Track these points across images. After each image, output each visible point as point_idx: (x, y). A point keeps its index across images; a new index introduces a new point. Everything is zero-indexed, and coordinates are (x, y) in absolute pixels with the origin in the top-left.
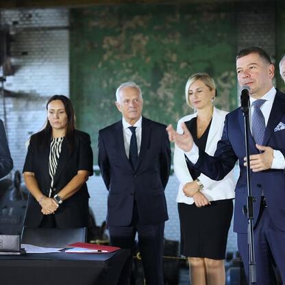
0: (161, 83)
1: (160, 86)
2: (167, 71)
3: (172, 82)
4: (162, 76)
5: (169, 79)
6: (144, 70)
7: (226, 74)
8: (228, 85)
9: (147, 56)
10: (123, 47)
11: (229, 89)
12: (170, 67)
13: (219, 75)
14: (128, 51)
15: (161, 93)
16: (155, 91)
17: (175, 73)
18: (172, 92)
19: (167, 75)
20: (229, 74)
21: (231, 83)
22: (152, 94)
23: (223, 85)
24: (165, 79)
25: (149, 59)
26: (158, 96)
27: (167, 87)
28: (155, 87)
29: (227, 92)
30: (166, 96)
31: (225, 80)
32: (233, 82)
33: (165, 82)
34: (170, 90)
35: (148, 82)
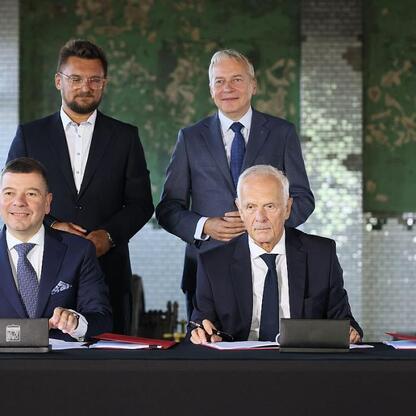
0: (173, 75)
1: (172, 80)
2: (184, 57)
3: (191, 74)
4: (175, 64)
5: (187, 69)
6: (145, 52)
7: (280, 63)
8: (283, 82)
9: (149, 30)
10: (110, 14)
11: (286, 88)
12: (190, 50)
13: (270, 64)
14: (118, 20)
15: (173, 92)
16: (163, 90)
17: (198, 59)
18: (191, 91)
19: (184, 63)
20: (285, 64)
21: (288, 79)
22: (157, 93)
23: (276, 82)
24: (180, 69)
25: (153, 35)
26: (168, 97)
27: (184, 82)
28: (164, 81)
29: (282, 93)
30: (181, 97)
31: (279, 73)
32: (292, 76)
33: (179, 74)
34: (189, 87)
35: (151, 74)
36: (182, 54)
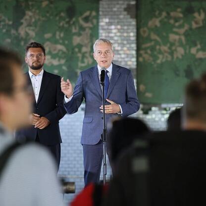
0: (23, 21)
1: (22, 24)
2: (30, 10)
3: (33, 20)
4: (24, 14)
5: (30, 17)
6: (6, 7)
7: (87, 13)
8: (89, 25)
11: (91, 28)
12: (32, 5)
13: (81, 14)
15: (22, 31)
16: (17, 30)
17: (37, 11)
18: (33, 30)
19: (29, 13)
20: (91, 14)
21: (92, 23)
22: (13, 31)
23: (85, 25)
24: (27, 17)
26: (19, 34)
27: (29, 25)
28: (17, 24)
29: (88, 31)
30: (27, 34)
31: (86, 19)
32: (95, 21)
33: (26, 20)
34: (32, 28)
35: (9, 20)
36: (28, 7)
